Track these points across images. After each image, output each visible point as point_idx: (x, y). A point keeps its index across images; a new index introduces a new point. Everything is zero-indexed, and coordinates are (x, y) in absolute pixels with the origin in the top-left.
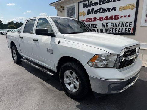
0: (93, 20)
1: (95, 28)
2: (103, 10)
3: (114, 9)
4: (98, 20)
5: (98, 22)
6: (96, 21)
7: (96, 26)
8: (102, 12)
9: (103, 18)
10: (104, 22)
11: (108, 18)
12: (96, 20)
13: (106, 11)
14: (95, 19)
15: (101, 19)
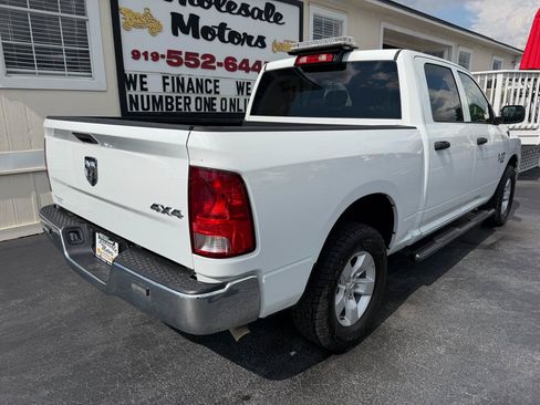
0: (202, 61)
1: (212, 95)
2: (233, 35)
3: (261, 41)
4: (220, 64)
5: (221, 72)
6: (214, 68)
7: (216, 87)
8: (231, 40)
9: (238, 63)
10: (240, 75)
11: (251, 65)
12: (215, 64)
13: (241, 42)
14: (209, 61)
15: (230, 64)
